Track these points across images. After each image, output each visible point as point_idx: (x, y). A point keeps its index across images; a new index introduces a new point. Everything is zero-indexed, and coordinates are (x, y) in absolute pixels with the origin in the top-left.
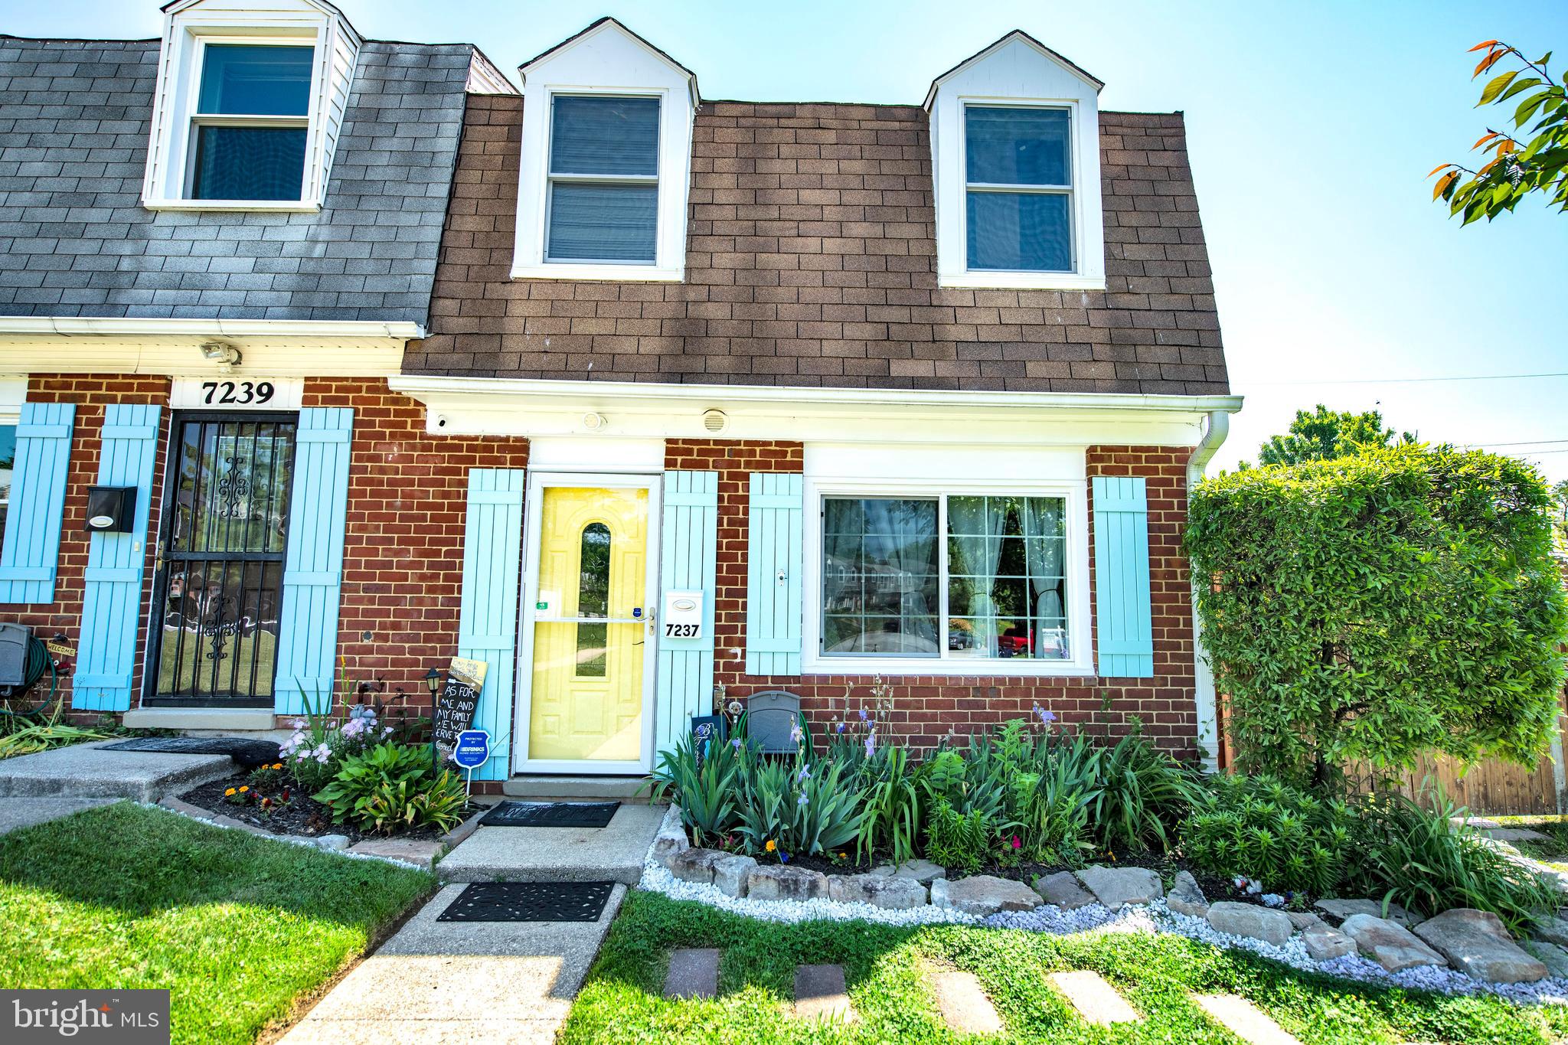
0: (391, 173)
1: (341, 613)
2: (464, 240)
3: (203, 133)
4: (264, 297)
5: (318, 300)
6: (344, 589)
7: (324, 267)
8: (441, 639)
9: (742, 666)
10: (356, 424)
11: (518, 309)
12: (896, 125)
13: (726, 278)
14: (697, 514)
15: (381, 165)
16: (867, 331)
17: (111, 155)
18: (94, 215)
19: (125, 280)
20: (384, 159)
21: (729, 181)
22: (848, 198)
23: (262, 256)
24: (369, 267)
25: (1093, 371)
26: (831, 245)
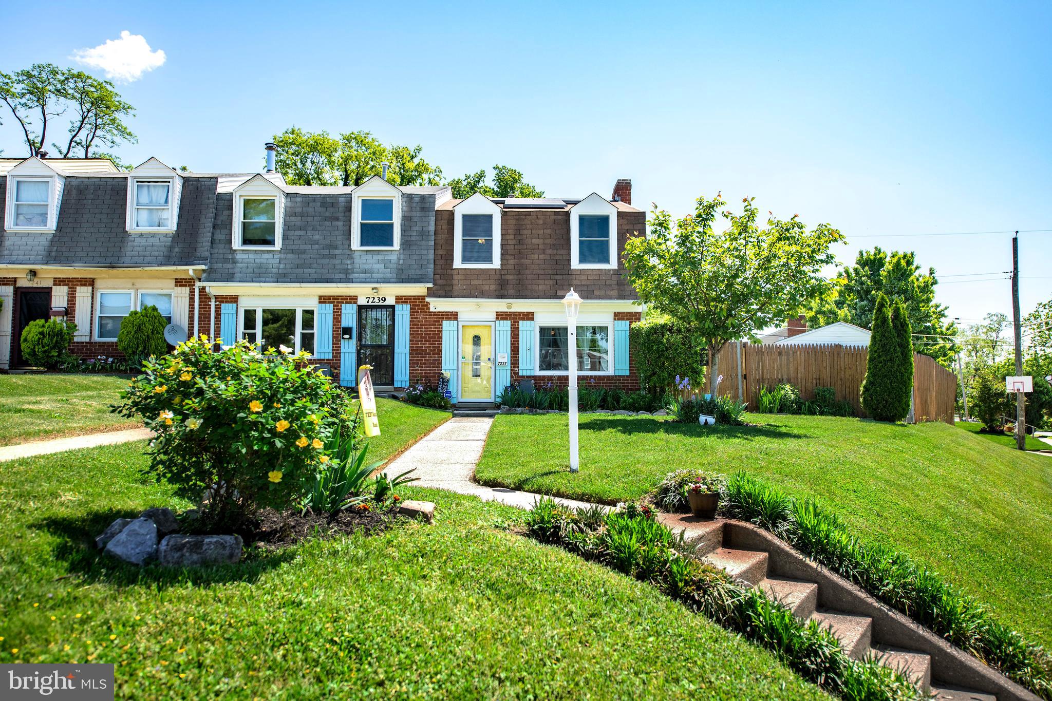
0: (417, 238)
1: (410, 360)
2: (439, 257)
3: (363, 225)
4: (389, 276)
5: (403, 277)
6: (410, 354)
7: (403, 267)
8: (437, 367)
9: (518, 373)
10: (411, 309)
11: (456, 277)
12: (560, 217)
13: (512, 267)
14: (505, 332)
15: (414, 235)
16: (551, 282)
17: (337, 233)
18: (337, 252)
19: (350, 271)
20: (415, 234)
21: (512, 237)
22: (547, 241)
23: (386, 263)
24: (416, 267)
25: (612, 293)
26: (541, 256)
